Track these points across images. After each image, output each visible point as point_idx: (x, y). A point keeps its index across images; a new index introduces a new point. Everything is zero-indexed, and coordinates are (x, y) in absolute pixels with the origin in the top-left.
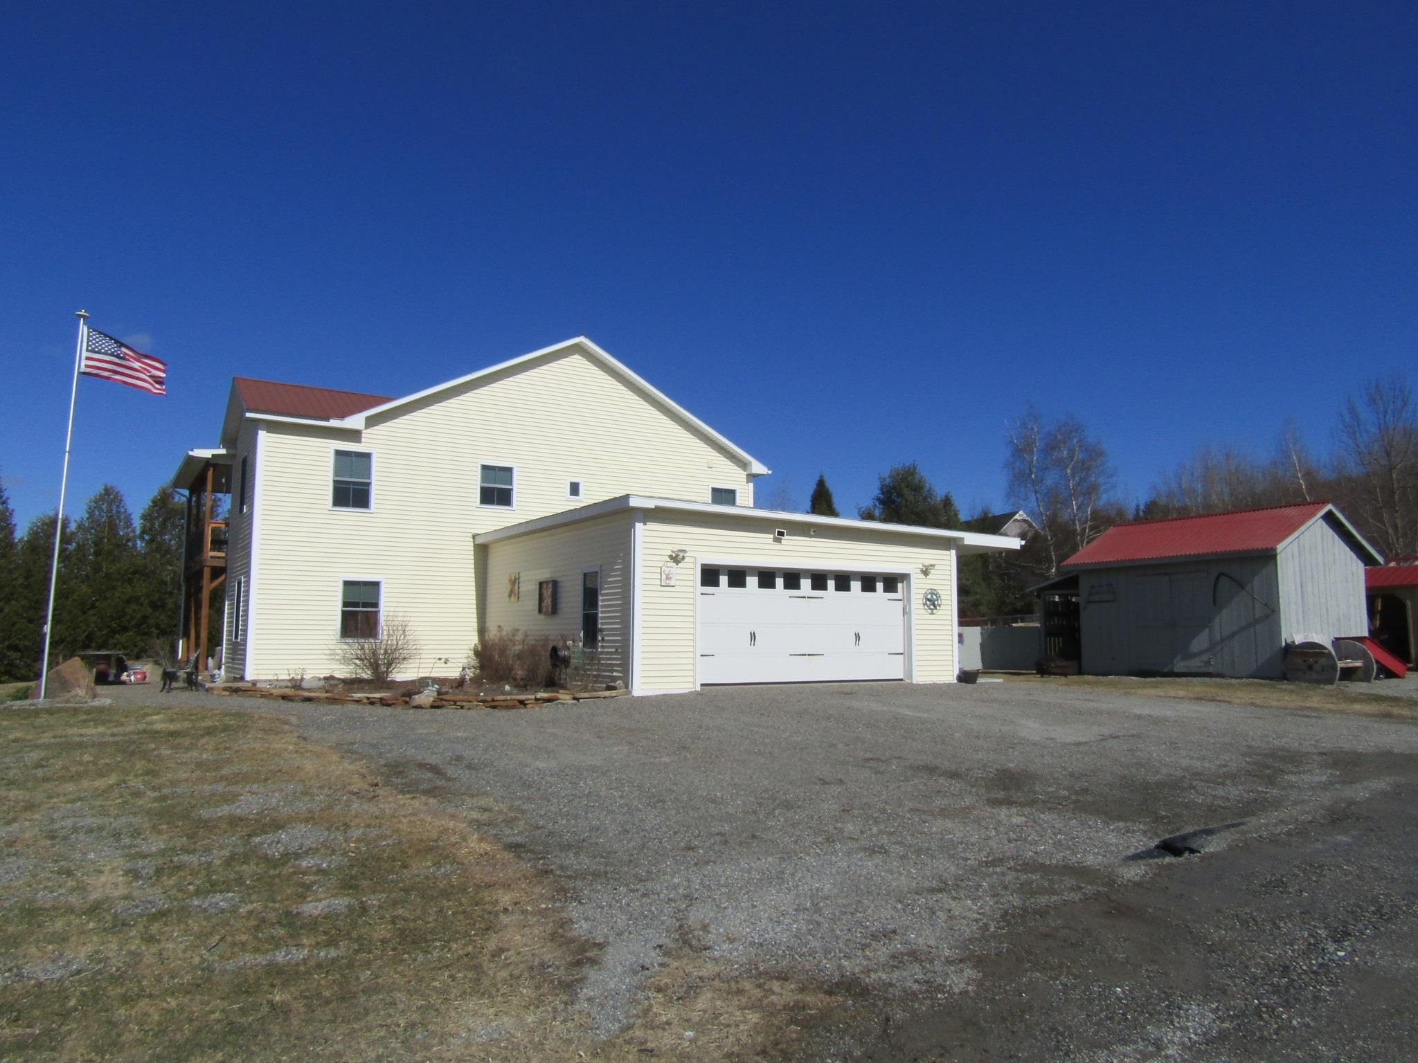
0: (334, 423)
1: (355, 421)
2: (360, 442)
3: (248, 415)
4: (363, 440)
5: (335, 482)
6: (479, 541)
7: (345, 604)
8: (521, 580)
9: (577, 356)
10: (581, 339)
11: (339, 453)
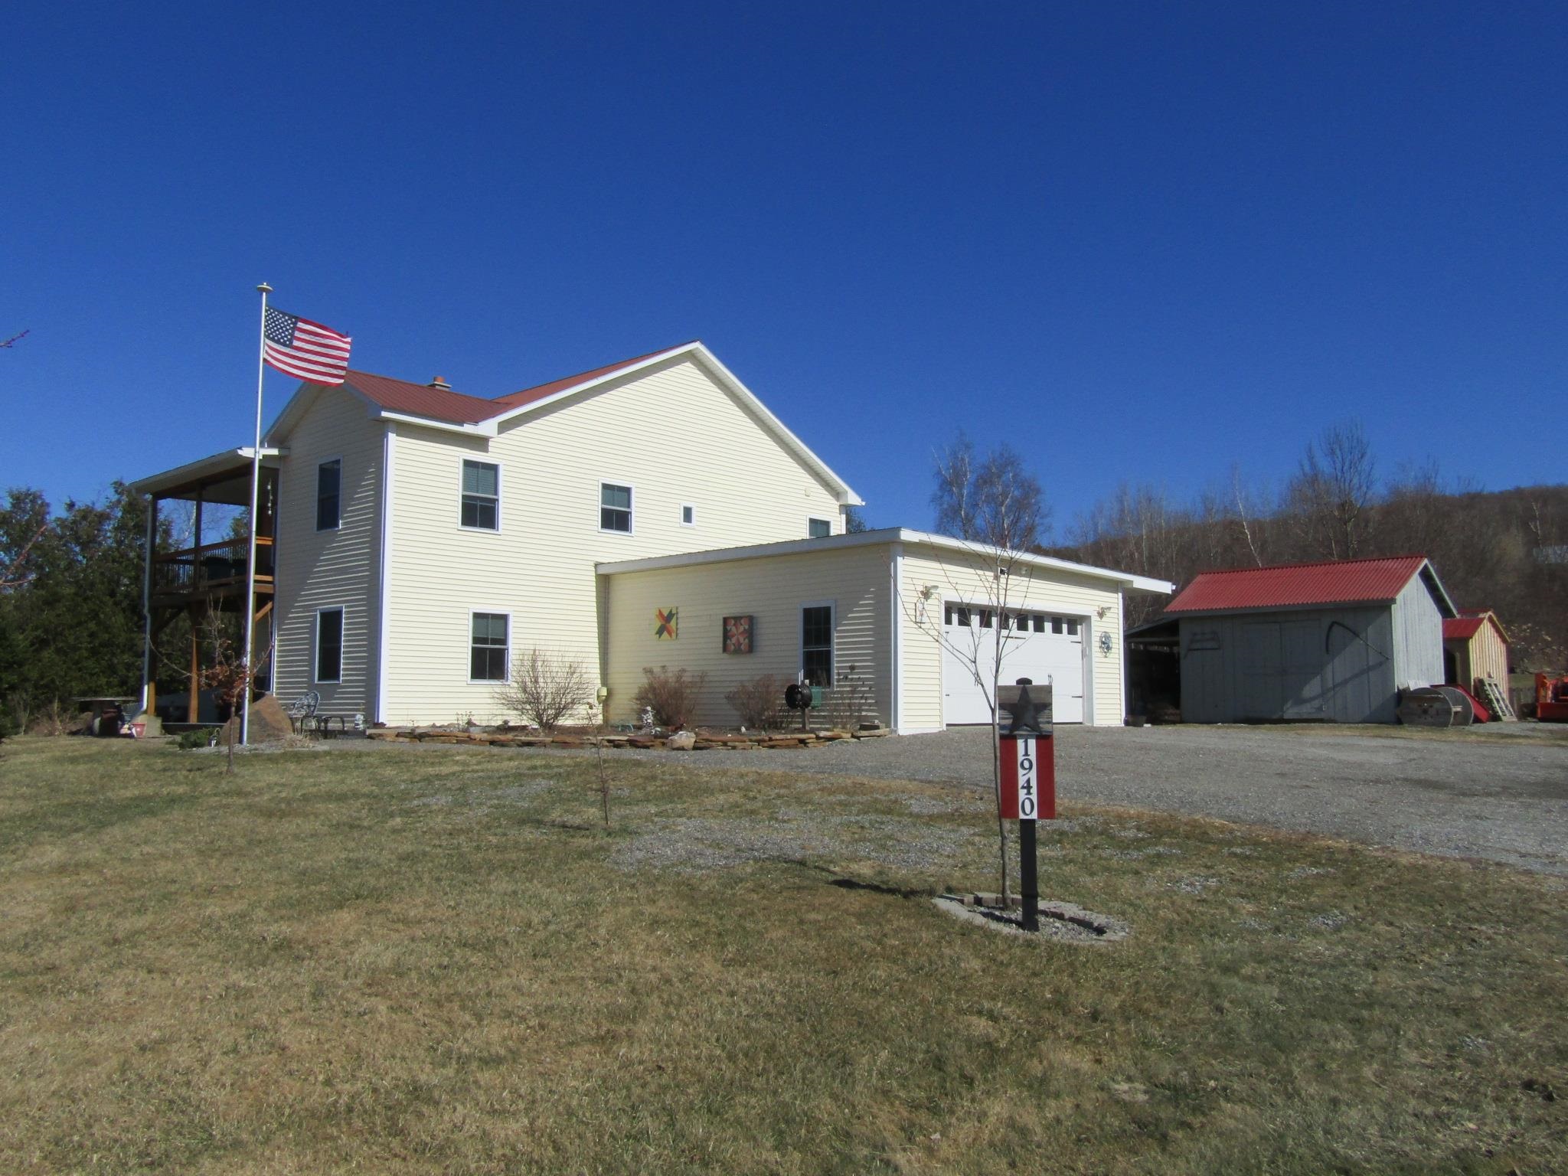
0: (468, 428)
1: (487, 427)
2: (487, 451)
3: (384, 414)
4: (490, 449)
5: (464, 497)
6: (602, 571)
7: (476, 640)
8: (680, 615)
9: (688, 364)
10: (696, 346)
11: (468, 464)
